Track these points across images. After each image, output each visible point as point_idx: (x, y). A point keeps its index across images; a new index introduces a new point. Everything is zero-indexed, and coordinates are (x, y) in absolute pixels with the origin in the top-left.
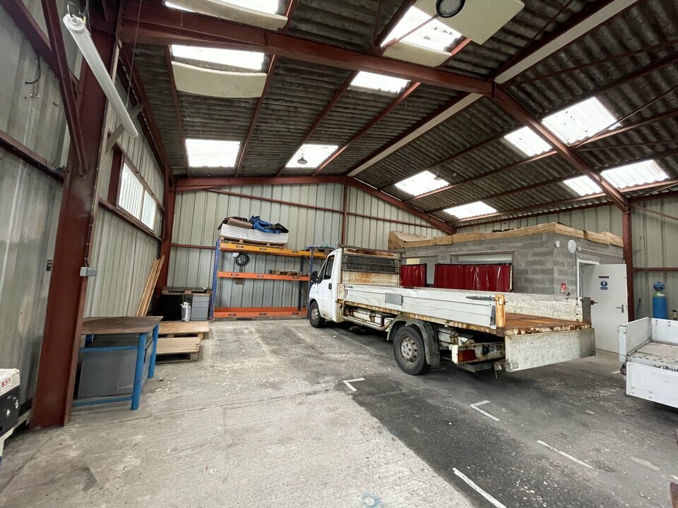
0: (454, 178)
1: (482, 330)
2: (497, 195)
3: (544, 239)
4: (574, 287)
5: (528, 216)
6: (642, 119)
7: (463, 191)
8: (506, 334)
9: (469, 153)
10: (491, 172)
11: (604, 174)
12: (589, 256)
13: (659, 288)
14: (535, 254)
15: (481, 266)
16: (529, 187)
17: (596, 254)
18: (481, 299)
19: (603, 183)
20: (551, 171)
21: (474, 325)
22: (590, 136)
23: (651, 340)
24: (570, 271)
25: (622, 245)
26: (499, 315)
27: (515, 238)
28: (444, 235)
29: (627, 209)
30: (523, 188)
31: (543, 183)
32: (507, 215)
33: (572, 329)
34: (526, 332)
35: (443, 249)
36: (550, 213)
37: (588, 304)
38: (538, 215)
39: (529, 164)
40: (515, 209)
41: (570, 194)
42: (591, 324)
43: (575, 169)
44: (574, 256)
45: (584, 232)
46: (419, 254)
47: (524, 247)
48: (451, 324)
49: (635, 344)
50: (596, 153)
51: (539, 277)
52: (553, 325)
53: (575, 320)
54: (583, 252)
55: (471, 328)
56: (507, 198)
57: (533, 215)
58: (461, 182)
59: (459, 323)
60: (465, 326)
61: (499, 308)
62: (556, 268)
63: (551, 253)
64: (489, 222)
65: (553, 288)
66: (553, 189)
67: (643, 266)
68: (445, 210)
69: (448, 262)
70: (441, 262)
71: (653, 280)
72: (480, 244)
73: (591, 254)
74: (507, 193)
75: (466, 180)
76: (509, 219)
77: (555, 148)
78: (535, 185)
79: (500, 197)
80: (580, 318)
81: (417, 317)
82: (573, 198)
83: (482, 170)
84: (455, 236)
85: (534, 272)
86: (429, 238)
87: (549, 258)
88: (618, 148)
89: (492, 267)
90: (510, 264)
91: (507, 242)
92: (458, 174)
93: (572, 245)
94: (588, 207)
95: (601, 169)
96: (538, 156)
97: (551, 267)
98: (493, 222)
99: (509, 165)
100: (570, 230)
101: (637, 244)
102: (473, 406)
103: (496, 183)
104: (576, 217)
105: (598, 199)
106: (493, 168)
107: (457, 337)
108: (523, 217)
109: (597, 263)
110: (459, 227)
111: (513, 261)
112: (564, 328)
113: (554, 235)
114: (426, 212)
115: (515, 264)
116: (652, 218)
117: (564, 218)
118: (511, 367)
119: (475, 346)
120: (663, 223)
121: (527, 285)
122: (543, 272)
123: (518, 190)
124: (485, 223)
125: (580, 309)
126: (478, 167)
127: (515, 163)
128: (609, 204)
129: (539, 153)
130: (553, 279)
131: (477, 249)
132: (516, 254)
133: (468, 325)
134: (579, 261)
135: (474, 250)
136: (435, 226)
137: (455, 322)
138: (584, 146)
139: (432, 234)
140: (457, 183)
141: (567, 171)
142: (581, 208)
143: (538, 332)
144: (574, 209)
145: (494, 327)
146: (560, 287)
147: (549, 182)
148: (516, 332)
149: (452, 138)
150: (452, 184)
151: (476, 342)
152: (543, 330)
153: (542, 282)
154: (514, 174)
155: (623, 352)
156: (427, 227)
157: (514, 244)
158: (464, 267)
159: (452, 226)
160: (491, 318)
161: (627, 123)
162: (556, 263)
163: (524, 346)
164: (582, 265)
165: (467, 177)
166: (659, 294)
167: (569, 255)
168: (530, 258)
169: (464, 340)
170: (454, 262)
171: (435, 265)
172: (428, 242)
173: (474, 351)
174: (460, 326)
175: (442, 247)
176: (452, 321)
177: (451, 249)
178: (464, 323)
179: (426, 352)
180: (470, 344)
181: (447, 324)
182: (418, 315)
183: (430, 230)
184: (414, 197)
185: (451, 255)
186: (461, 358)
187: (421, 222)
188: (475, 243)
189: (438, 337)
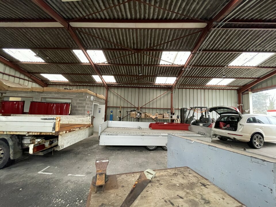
0: (47, 59)
1: (48, 134)
2: (68, 74)
3: (84, 94)
4: (91, 112)
5: (80, 85)
6: (112, 63)
7: (52, 68)
8: (59, 134)
9: (56, 50)
10: (66, 63)
11: (103, 76)
12: (97, 102)
13: (112, 112)
14: (80, 100)
15: (57, 104)
16: (81, 74)
17: (98, 101)
18: (49, 119)
19: (102, 79)
20: (88, 70)
21: (44, 132)
22: (100, 63)
23: (108, 127)
24: (91, 107)
25: (105, 99)
26: (57, 126)
27: (74, 93)
28: (40, 87)
29: (107, 88)
30: (79, 74)
31: (86, 74)
32: (72, 83)
33: (87, 127)
34: (69, 132)
35: (37, 94)
36: (87, 86)
37: (93, 118)
38: (84, 85)
39: (81, 65)
40: (76, 81)
41: (94, 80)
42: (93, 125)
43: (95, 72)
44: (92, 102)
45: (96, 94)
46: (20, 95)
47: (76, 97)
48: (31, 134)
49: (103, 129)
50: (101, 69)
51: (80, 109)
52: (80, 127)
53: (89, 124)
54: (95, 101)
55: (42, 134)
56: (73, 76)
57: (82, 85)
58: (51, 63)
59: (35, 132)
60: (39, 134)
61: (57, 123)
62: (86, 105)
63: (85, 100)
64: (64, 85)
65: (85, 113)
66: (89, 77)
67: (109, 106)
68: (41, 74)
69: (39, 101)
70: (35, 100)
71: (111, 110)
72: (58, 94)
73: (97, 101)
74: (73, 74)
75: (54, 63)
76: (73, 85)
77: (90, 63)
78: (83, 74)
79: (70, 75)
80: (90, 123)
81: (5, 133)
82: (95, 82)
83: (62, 61)
84: (45, 88)
85: (79, 107)
86: (30, 87)
87: (85, 102)
88: (107, 69)
89: (62, 104)
90: (70, 103)
91: (70, 94)
92: (50, 58)
93: (92, 98)
94: (98, 86)
95: (102, 75)
96: (85, 63)
97: (85, 105)
98: (66, 85)
99: (74, 63)
100: (92, 93)
101: (109, 100)
102: (40, 172)
103: (68, 68)
104: (95, 88)
105: (101, 84)
106: (67, 62)
107: (35, 140)
108: (78, 85)
109: (99, 104)
110: (49, 84)
111: (71, 102)
112: (84, 127)
113: (87, 94)
114: (29, 73)
115: (72, 104)
116: (112, 92)
117: (92, 88)
118: (60, 148)
119: (45, 142)
120: (114, 94)
121: (75, 112)
122: (82, 107)
123: (77, 74)
124: (63, 85)
125: (90, 120)
126: (60, 58)
127: (76, 63)
128: (104, 86)
129: (85, 62)
130: (85, 109)
131: (56, 96)
132: (73, 99)
133: (41, 133)
134: (94, 103)
135: (54, 96)
136: (34, 81)
137: (33, 132)
138: (98, 66)
139: (30, 85)
140: (49, 62)
141: (93, 72)
142: (96, 86)
143: (74, 130)
144: (95, 86)
145: (54, 132)
146: (87, 112)
147: (87, 74)
148: (64, 132)
149: (47, 38)
150: (46, 62)
151: (46, 140)
152: (76, 129)
153: (81, 110)
154: (76, 67)
155: (100, 132)
156: (28, 81)
157: (72, 95)
158: (48, 104)
159: (46, 83)
160: (53, 128)
161: (109, 63)
162: (86, 104)
163: (67, 137)
164: (95, 105)
165: (55, 62)
166: (111, 114)
167: (91, 101)
168: (78, 101)
169: (39, 140)
170: (43, 101)
171: (31, 102)
172: (28, 89)
173: (44, 144)
174: (36, 134)
175: (36, 93)
176: (31, 132)
177: (42, 95)
178: (38, 132)
179: (11, 153)
180: (42, 142)
181: (27, 134)
182: (7, 132)
183: (31, 83)
184: (20, 62)
185: (42, 97)
186: (36, 150)
187: (24, 78)
188: (56, 93)
189: (22, 142)
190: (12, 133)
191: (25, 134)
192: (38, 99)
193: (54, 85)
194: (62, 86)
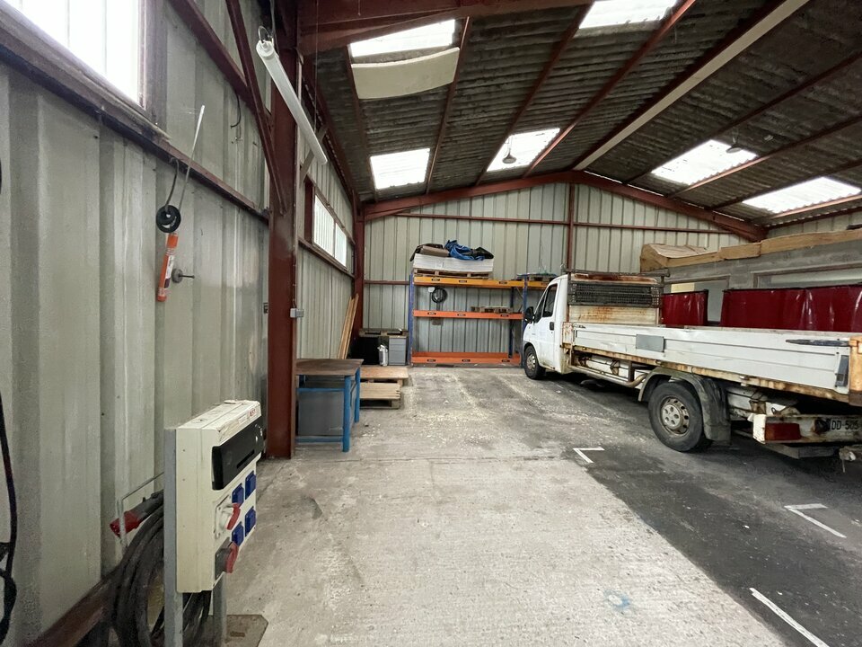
0: (767, 144)
1: (818, 393)
7: (786, 164)
9: (803, 93)
18: (818, 343)
21: (799, 386)
26: (856, 369)
28: (743, 243)
35: (739, 265)
46: (695, 276)
48: (754, 382)
55: (794, 389)
58: (782, 148)
59: (768, 380)
60: (781, 387)
64: (840, 213)
68: (744, 202)
69: (749, 285)
70: (736, 286)
72: (818, 253)
75: (793, 144)
81: (689, 370)
83: (833, 119)
84: (766, 243)
86: (713, 248)
89: (842, 291)
92: (777, 136)
98: (850, 212)
102: (791, 508)
107: (764, 402)
110: (772, 227)
114: (708, 209)
119: (799, 419)
124: (832, 215)
126: (823, 115)
131: (812, 261)
133: (788, 385)
135: (804, 264)
136: (725, 229)
137: (760, 379)
139: (716, 243)
140: (773, 152)
145: (843, 391)
149: (765, 72)
150: (763, 155)
151: (802, 413)
156: (709, 233)
158: (784, 293)
159: (762, 226)
160: (839, 375)
165: (796, 138)
169: (779, 407)
170: (762, 285)
171: (724, 291)
172: (712, 255)
173: (798, 425)
174: (771, 386)
175: (738, 261)
176: (755, 377)
177: (756, 265)
178: (779, 382)
179: (705, 421)
180: (790, 414)
181: (745, 382)
182: (693, 367)
183: (716, 236)
184: (687, 187)
185: (755, 274)
186: (772, 435)
187: (698, 226)
188: (807, 252)
189: (727, 400)
190: (703, 373)
191: (737, 379)
192: (745, 282)
193: (793, 223)
194: (830, 219)
